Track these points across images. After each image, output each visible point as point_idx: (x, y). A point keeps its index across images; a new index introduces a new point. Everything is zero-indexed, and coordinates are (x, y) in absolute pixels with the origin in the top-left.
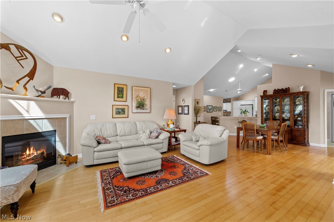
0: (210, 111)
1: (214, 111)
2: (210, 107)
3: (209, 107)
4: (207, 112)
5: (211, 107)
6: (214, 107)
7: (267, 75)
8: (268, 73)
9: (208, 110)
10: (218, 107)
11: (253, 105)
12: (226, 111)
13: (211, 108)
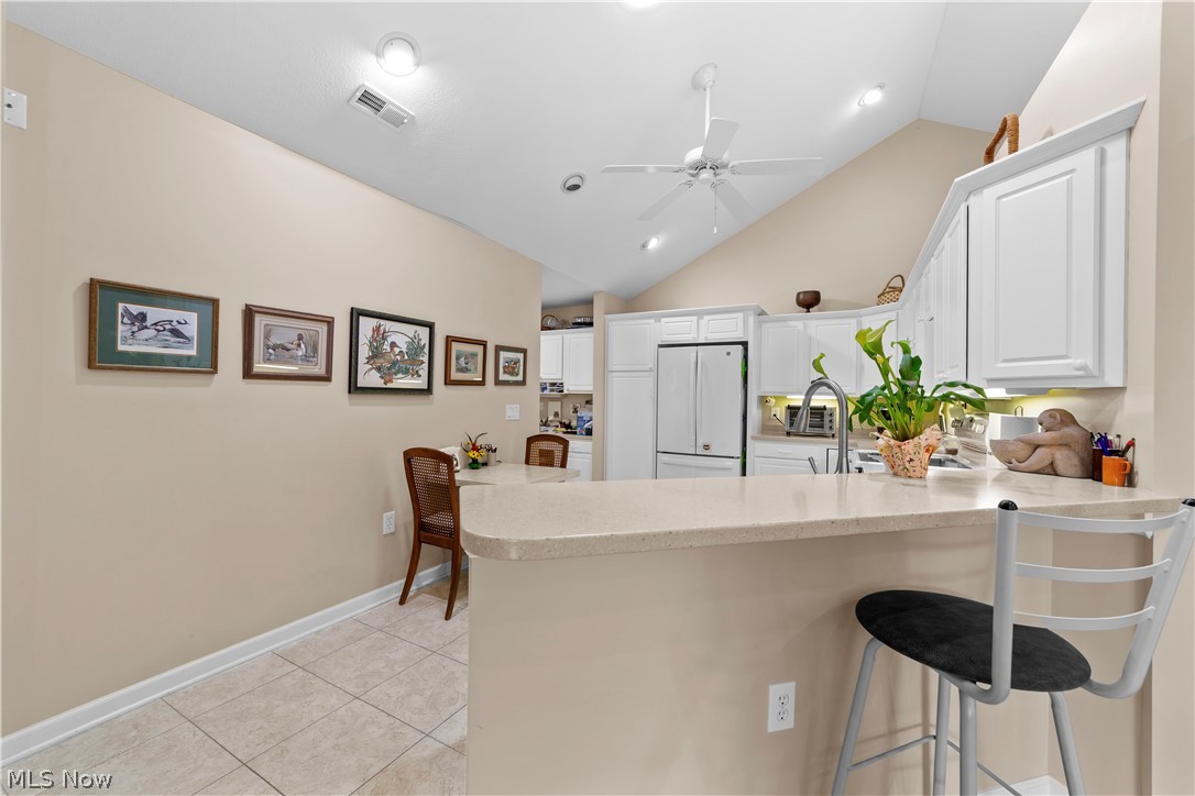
0: (402, 382)
1: (448, 382)
2: (401, 336)
3: (379, 336)
4: (353, 387)
5: (410, 329)
6: (449, 340)
7: (874, 97)
8: (881, 87)
9: (363, 367)
10: (499, 348)
11: (745, 344)
12: (557, 386)
13: (415, 349)
